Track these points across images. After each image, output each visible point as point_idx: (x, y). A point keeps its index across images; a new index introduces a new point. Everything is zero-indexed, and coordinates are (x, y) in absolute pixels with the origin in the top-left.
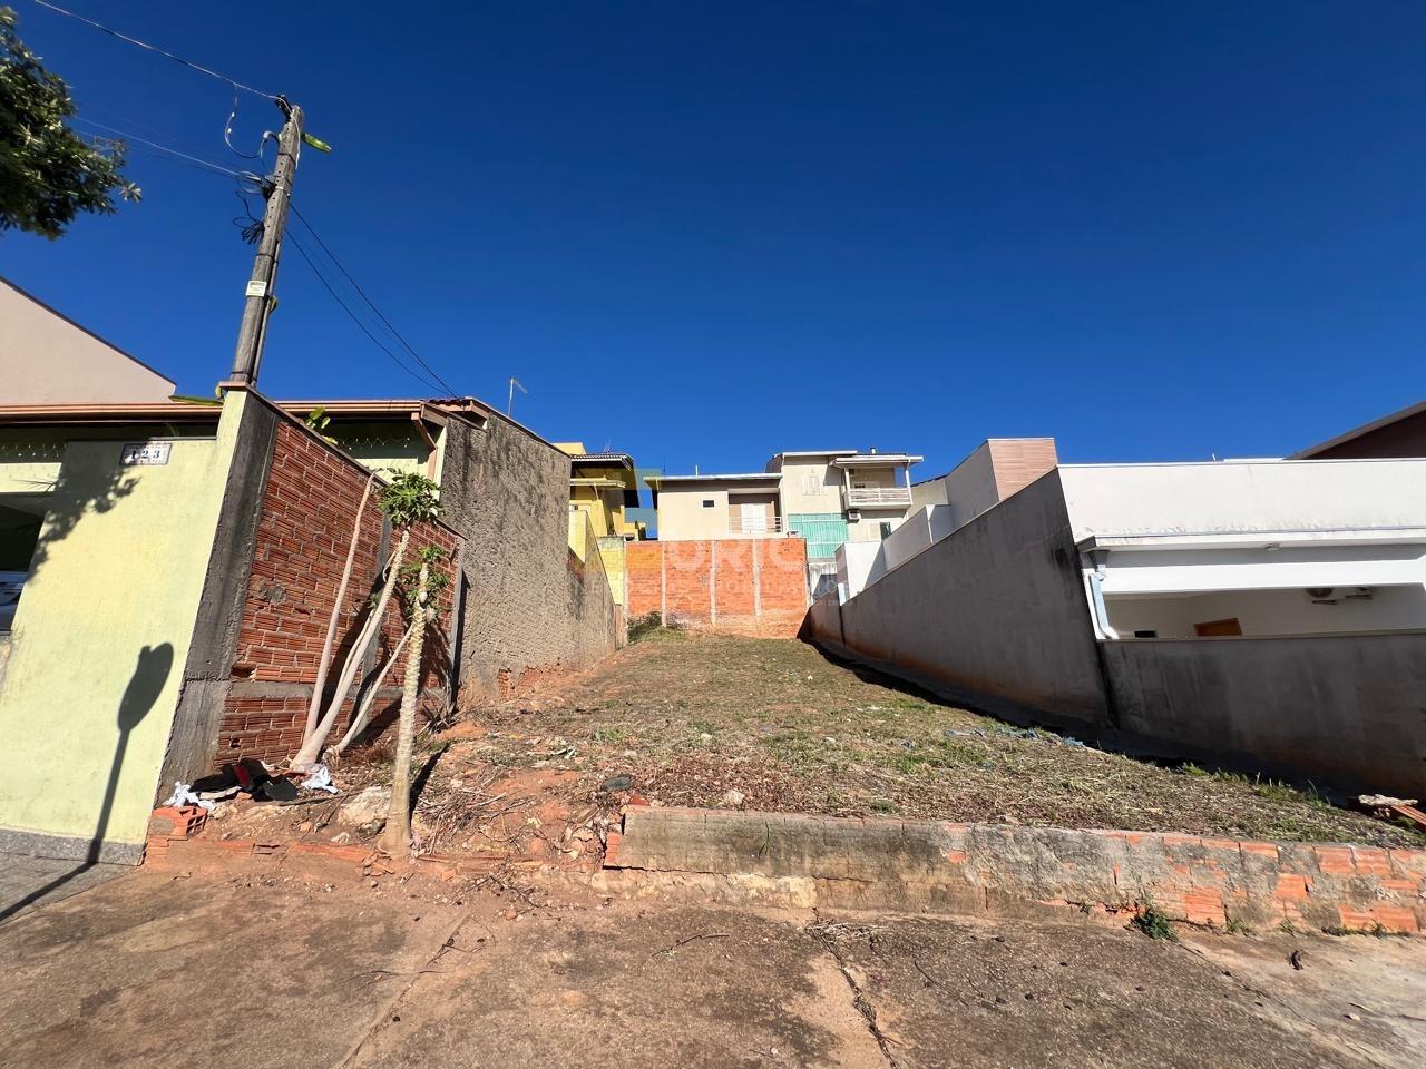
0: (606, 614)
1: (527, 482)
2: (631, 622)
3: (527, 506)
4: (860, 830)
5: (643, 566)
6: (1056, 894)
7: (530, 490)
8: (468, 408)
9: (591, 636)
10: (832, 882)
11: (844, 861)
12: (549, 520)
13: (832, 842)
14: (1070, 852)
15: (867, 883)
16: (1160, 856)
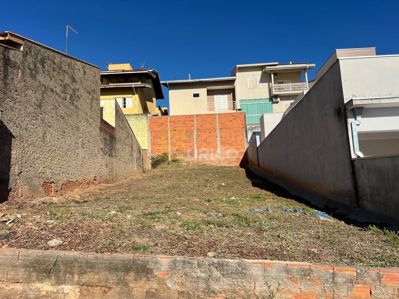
0: (135, 155)
1: (62, 81)
2: (153, 159)
3: (63, 95)
4: (108, 260)
5: (158, 129)
6: (219, 294)
7: (65, 87)
8: (7, 38)
9: (122, 165)
10: (90, 288)
11: (97, 277)
12: (84, 103)
13: (90, 266)
14: (230, 272)
15: (110, 288)
16: (284, 274)
